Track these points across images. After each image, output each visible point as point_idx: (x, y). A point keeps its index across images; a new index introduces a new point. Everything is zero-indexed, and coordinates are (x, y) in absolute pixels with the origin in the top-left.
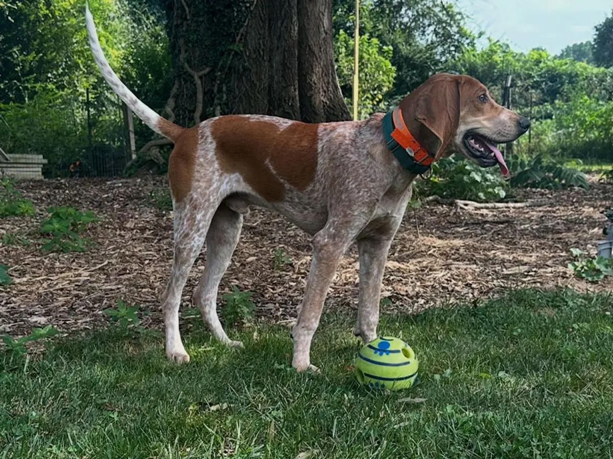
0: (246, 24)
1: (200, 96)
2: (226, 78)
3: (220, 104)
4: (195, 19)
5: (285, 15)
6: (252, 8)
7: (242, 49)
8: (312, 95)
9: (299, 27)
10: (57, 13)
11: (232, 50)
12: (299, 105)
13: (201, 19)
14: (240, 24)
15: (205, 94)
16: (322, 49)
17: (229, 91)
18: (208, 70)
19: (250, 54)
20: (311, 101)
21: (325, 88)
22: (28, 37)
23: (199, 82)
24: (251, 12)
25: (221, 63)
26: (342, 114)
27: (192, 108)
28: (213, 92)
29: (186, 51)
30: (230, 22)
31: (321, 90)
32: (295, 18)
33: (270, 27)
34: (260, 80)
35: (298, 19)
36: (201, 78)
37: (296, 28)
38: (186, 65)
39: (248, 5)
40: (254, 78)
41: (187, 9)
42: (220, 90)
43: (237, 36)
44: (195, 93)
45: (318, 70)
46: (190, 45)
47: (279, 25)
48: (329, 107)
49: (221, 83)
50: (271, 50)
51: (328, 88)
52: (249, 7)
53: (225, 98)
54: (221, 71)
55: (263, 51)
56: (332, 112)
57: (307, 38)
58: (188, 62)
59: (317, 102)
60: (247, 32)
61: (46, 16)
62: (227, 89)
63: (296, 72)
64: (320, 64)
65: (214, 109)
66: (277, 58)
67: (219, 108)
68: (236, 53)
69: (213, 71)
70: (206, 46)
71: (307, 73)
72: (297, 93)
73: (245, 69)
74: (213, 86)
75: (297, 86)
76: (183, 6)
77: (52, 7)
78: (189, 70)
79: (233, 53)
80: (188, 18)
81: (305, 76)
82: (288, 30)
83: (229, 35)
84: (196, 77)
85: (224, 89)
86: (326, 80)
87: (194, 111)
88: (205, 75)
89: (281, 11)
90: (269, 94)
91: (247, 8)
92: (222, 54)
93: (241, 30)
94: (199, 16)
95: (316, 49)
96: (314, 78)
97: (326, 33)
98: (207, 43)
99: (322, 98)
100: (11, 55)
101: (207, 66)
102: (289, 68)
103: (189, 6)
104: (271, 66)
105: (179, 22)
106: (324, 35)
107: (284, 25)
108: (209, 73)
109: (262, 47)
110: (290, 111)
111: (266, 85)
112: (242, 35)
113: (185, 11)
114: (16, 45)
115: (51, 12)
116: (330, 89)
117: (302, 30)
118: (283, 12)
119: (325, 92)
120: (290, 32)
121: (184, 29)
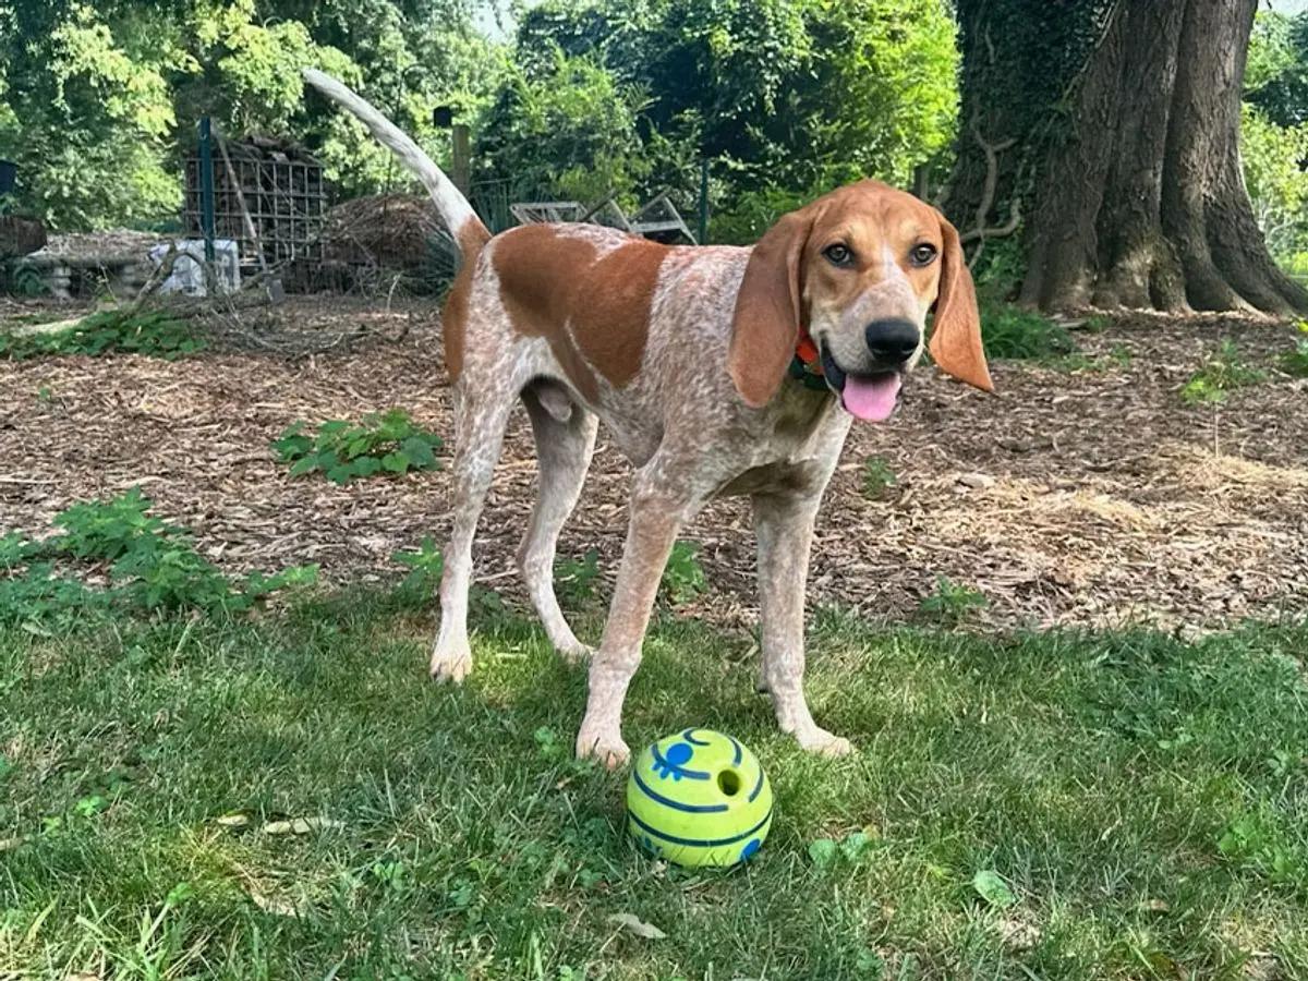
0: (1083, 70)
1: (991, 183)
2: (1038, 155)
3: (1021, 196)
4: (1002, 63)
5: (1154, 56)
6: (1097, 45)
7: (1071, 109)
8: (1185, 185)
9: (1178, 75)
10: (880, 64)
11: (1054, 111)
12: (1159, 199)
13: (1011, 63)
14: (1072, 70)
15: (1001, 178)
16: (1216, 111)
17: (1041, 175)
18: (1011, 142)
19: (1084, 116)
20: (1182, 195)
21: (1212, 175)
22: (836, 99)
23: (992, 160)
24: (1096, 51)
25: (1033, 131)
26: (1238, 218)
27: (975, 201)
28: (1014, 175)
29: (981, 113)
30: (1056, 68)
31: (1204, 176)
32: (1171, 60)
33: (1125, 73)
34: (1094, 158)
35: (1178, 62)
36: (997, 154)
37: (1172, 77)
38: (978, 133)
39: (1091, 40)
40: (1084, 155)
41: (991, 48)
42: (1026, 174)
43: (1067, 87)
44: (985, 178)
45: (1202, 143)
46: (989, 104)
47: (1141, 70)
48: (1215, 205)
49: (1029, 163)
50: (1122, 112)
51: (1217, 174)
52: (1093, 43)
53: (1032, 184)
54: (1031, 143)
55: (1107, 112)
56: (1219, 213)
57: (1190, 94)
58: (982, 129)
59: (1193, 197)
60: (1083, 83)
61: (864, 68)
62: (1037, 173)
63: (1163, 146)
64: (1207, 134)
65: (1010, 205)
66: (1131, 125)
67: (1018, 201)
68: (1061, 116)
69: (1020, 143)
70: (1014, 105)
71: (1181, 148)
72: (1159, 180)
73: (1070, 141)
74: (1016, 167)
75: (1160, 170)
76: (985, 45)
77: (874, 57)
78: (981, 141)
79: (1056, 115)
80: (992, 61)
81: (1178, 153)
82: (1156, 79)
83: (1052, 88)
84: (990, 153)
85: (1033, 172)
86: (1215, 162)
87: (977, 206)
88: (1005, 150)
89: (1147, 50)
90: (1108, 181)
91: (1088, 45)
92: (1038, 116)
93: (1075, 80)
94: (1008, 59)
95: (1204, 112)
96: (1194, 157)
97: (1228, 84)
98: (1016, 100)
99: (1204, 191)
100: (807, 124)
101: (1011, 137)
102: (1148, 140)
103: (995, 43)
104: (1119, 137)
105: (977, 68)
106: (1223, 87)
107: (1150, 70)
108: (1014, 145)
109: (1106, 106)
110: (1141, 210)
111: (1106, 167)
112: (1075, 87)
113: (987, 50)
114: (818, 109)
115: (872, 62)
116: (1223, 175)
117: (1183, 79)
118: (1151, 51)
119: (1211, 180)
120: (1159, 83)
121: (983, 79)
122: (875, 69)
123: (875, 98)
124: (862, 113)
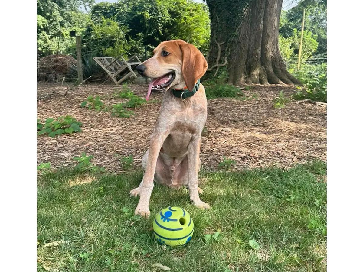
0: (241, 24)
1: (219, 53)
2: (231, 45)
3: (227, 56)
4: (221, 22)
5: (258, 21)
6: (244, 18)
7: (238, 34)
8: (266, 53)
9: (264, 25)
10: (188, 22)
11: (234, 34)
12: (260, 56)
13: (223, 22)
14: (238, 24)
15: (222, 52)
16: (273, 34)
17: (232, 51)
18: (224, 42)
19: (241, 36)
20: (266, 55)
21: (273, 50)
22: (177, 31)
23: (219, 47)
24: (244, 19)
25: (229, 40)
26: (279, 61)
27: (216, 57)
28: (225, 51)
29: (216, 35)
30: (234, 24)
31: (271, 51)
32: (262, 22)
33: (251, 25)
34: (244, 46)
35: (264, 22)
36: (221, 45)
37: (262, 26)
38: (216, 40)
39: (242, 17)
40: (242, 46)
41: (218, 18)
42: (228, 50)
43: (237, 28)
44: (218, 52)
45: (270, 43)
46: (218, 33)
47: (255, 24)
48: (274, 58)
49: (229, 48)
50: (251, 35)
51: (274, 50)
52: (243, 18)
53: (229, 53)
54: (229, 43)
55: (247, 35)
56: (275, 60)
57: (267, 30)
58: (216, 39)
59: (268, 56)
60: (241, 28)
61: (184, 23)
62: (231, 50)
63: (261, 43)
64: (271, 40)
65: (224, 58)
66: (253, 38)
67: (226, 57)
68: (236, 36)
69: (226, 43)
70: (224, 33)
71: (265, 44)
72: (260, 52)
73: (239, 42)
74: (226, 49)
75: (260, 49)
76: (216, 17)
77: (186, 20)
78: (217, 43)
79: (234, 36)
80: (218, 22)
81: (264, 45)
82: (258, 26)
83: (233, 28)
84: (219, 45)
85: (230, 50)
86: (273, 47)
87: (216, 59)
88: (222, 44)
89: (256, 19)
90: (248, 52)
91: (242, 18)
92: (230, 36)
93: (239, 27)
94: (223, 21)
95: (270, 34)
96: (268, 46)
97: (275, 28)
98: (225, 32)
99: (271, 54)
100: (170, 37)
101: (224, 41)
102: (257, 42)
103: (219, 17)
104: (250, 41)
105: (215, 24)
106: (274, 29)
107: (257, 24)
108: (224, 43)
109: (247, 33)
110: (256, 60)
111: (247, 49)
112: (239, 28)
113: (217, 19)
114: (173, 33)
115: (186, 22)
116: (275, 50)
117: (265, 26)
118: (257, 20)
119: (272, 52)
120: (259, 27)
121: (216, 26)
122: (187, 23)
123: (187, 31)
124: (184, 34)
